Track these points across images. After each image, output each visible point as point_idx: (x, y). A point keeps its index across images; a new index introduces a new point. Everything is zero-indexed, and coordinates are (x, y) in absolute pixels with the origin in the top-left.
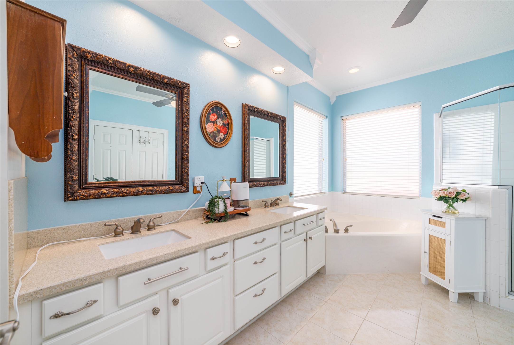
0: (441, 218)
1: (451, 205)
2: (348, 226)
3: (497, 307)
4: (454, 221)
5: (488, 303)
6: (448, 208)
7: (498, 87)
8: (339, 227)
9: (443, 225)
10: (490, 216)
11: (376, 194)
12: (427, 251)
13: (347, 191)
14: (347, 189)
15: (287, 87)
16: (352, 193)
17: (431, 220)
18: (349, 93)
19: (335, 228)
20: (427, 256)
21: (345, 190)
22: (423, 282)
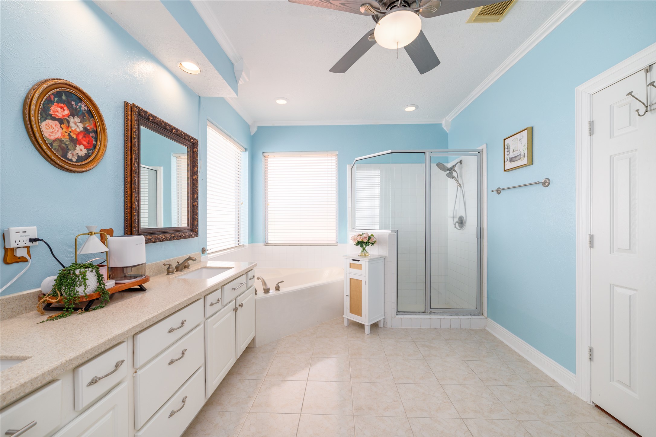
0: (359, 261)
1: (364, 249)
2: (279, 283)
3: (391, 327)
4: (368, 262)
5: (386, 326)
6: (362, 251)
7: (390, 151)
8: (269, 286)
9: (360, 267)
10: (387, 255)
11: (299, 243)
12: (349, 294)
13: (269, 242)
14: (269, 239)
15: (199, 97)
16: (275, 243)
17: (351, 264)
18: (271, 126)
19: (264, 287)
20: (348, 298)
21: (267, 241)
22: (346, 324)
